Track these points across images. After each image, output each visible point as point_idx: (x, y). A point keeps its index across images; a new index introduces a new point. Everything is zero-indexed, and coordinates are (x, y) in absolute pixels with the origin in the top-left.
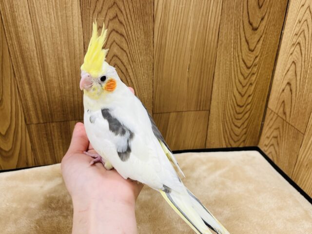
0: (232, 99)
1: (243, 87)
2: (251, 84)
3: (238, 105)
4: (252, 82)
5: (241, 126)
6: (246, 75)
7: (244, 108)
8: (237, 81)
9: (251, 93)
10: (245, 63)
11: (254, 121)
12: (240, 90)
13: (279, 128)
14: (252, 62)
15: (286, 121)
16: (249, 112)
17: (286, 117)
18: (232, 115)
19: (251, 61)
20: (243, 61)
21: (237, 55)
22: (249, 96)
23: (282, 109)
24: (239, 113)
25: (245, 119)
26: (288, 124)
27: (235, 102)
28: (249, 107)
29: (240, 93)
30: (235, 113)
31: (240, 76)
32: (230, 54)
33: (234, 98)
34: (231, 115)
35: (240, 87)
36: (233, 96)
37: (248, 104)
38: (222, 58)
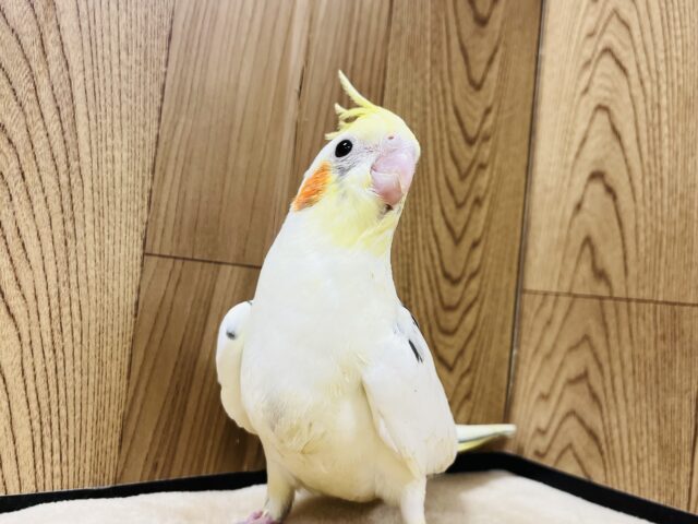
0: (430, 249)
1: (459, 206)
2: (478, 202)
3: (447, 276)
4: (481, 193)
5: (455, 362)
6: (465, 165)
7: (460, 287)
8: (442, 179)
9: (477, 235)
10: (461, 124)
11: (490, 346)
12: (450, 216)
13: (586, 338)
14: (477, 125)
15: (611, 297)
16: (477, 306)
17: (609, 284)
18: (431, 312)
19: (474, 119)
20: (457, 112)
21: (439, 87)
22: (475, 245)
23: (585, 268)
24: (450, 308)
25: (466, 335)
26: (623, 305)
27: (437, 262)
28: (474, 285)
29: (450, 228)
30: (438, 303)
31: (450, 164)
32: (423, 76)
33: (434, 245)
34: (426, 313)
35: (450, 207)
36: (431, 233)
37: (473, 275)
38: (400, 84)
